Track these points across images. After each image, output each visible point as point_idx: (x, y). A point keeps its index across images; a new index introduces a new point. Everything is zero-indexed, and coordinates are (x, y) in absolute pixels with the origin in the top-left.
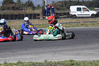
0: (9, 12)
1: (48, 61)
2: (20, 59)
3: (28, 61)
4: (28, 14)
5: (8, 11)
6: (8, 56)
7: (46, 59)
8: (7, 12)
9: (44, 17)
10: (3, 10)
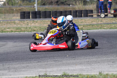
0: (51, 8)
1: (104, 73)
2: (65, 70)
3: (76, 73)
4: (77, 11)
5: (51, 6)
6: (50, 66)
7: (100, 70)
8: (48, 7)
9: (99, 14)
10: (44, 4)
